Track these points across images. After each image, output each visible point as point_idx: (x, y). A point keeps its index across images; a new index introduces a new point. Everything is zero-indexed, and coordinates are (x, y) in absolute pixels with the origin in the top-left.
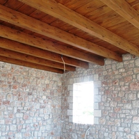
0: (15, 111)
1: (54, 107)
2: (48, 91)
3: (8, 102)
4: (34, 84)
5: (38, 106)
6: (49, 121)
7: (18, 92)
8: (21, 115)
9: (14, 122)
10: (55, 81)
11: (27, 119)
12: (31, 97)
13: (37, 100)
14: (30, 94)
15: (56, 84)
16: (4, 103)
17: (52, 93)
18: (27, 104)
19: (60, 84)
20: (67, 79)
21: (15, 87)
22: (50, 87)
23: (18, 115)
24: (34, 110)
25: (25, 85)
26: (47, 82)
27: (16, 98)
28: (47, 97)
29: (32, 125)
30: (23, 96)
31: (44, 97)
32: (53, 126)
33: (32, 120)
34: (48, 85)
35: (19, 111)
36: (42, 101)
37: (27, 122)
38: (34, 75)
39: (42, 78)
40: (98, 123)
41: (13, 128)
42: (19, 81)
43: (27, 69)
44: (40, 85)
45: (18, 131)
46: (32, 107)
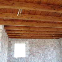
0: (41, 55)
1: (57, 53)
3: (38, 52)
4: (47, 45)
5: (50, 53)
6: (55, 58)
7: (42, 48)
9: (41, 59)
10: (56, 43)
11: (46, 58)
14: (46, 49)
16: (37, 53)
17: (55, 47)
18: (46, 52)
21: (40, 47)
23: (42, 57)
24: (48, 54)
25: (44, 46)
26: (52, 43)
27: (41, 51)
28: (53, 49)
29: (48, 60)
30: (43, 49)
31: (52, 49)
32: (57, 60)
33: (48, 58)
34: (53, 44)
35: (42, 55)
36: (51, 51)
37: (46, 59)
38: (47, 42)
39: (50, 42)
42: (41, 44)
44: (49, 45)
46: (48, 53)
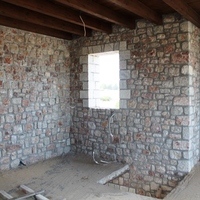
2: (53, 65)
8: (19, 100)
12: (30, 74)
13: (38, 78)
15: (62, 54)
19: (68, 55)
20: (79, 48)
22: (55, 60)
40: (125, 107)
41: (10, 118)
43: (23, 33)
45: (17, 123)
